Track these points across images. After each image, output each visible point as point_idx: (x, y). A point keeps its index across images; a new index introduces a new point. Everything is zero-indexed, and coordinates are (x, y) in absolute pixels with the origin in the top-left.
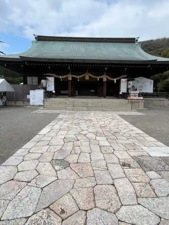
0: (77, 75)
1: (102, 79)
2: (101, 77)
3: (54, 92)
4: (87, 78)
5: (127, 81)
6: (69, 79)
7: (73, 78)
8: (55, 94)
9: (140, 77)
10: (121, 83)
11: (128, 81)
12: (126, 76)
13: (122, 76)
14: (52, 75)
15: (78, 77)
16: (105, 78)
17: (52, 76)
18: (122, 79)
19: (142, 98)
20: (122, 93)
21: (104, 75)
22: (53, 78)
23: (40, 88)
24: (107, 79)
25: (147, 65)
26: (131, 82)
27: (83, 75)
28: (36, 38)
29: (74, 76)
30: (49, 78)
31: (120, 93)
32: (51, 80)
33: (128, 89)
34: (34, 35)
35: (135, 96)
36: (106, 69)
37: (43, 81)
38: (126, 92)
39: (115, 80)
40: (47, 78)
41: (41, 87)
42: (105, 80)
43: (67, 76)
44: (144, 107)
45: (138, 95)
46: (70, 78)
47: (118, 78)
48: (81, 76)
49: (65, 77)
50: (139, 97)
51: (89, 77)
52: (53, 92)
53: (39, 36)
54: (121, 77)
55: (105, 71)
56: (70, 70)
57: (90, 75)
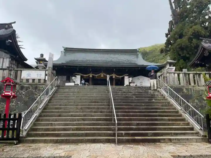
1: (112, 76)
4: (102, 76)
7: (93, 76)
9: (140, 76)
10: (125, 79)
11: (129, 77)
12: (128, 75)
13: (126, 75)
14: (79, 74)
15: (96, 75)
18: (125, 77)
21: (113, 74)
22: (80, 76)
24: (115, 76)
26: (131, 79)
27: (99, 74)
28: (64, 49)
29: (94, 75)
30: (77, 76)
31: (125, 86)
32: (79, 77)
33: (130, 83)
34: (63, 47)
36: (114, 70)
37: (73, 78)
38: (128, 85)
42: (114, 77)
43: (89, 75)
46: (91, 76)
47: (122, 76)
49: (87, 75)
51: (104, 75)
53: (66, 48)
54: (124, 75)
55: (114, 72)
56: (91, 71)
57: (104, 74)
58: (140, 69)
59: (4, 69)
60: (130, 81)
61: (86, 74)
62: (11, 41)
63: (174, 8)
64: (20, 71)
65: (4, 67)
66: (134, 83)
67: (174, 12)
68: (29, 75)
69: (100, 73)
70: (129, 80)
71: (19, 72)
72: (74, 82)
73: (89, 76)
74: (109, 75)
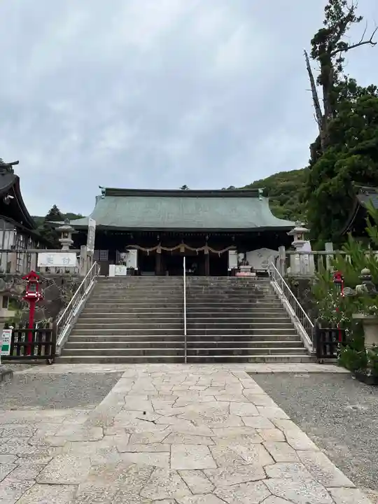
0: (168, 247)
1: (203, 251)
2: (201, 249)
3: (137, 269)
4: (182, 250)
5: (236, 253)
6: (157, 251)
7: (162, 250)
8: (137, 272)
9: (263, 249)
10: (229, 256)
11: (238, 253)
12: (235, 247)
13: (230, 247)
14: (133, 246)
15: (171, 250)
16: (206, 250)
17: (134, 248)
18: (229, 251)
19: (254, 274)
20: (231, 269)
21: (204, 245)
22: (136, 250)
24: (210, 251)
26: (242, 255)
27: (177, 247)
28: (103, 192)
29: (165, 249)
30: (131, 251)
31: (229, 270)
33: (239, 264)
34: (100, 187)
35: (246, 272)
36: (207, 238)
37: (123, 255)
38: (237, 268)
39: (219, 252)
40: (128, 250)
42: (206, 252)
43: (154, 248)
45: (249, 270)
46: (159, 251)
47: (224, 251)
48: (175, 249)
49: (151, 250)
50: (251, 273)
51: (185, 248)
52: (135, 269)
53: (107, 189)
54: (228, 248)
55: (207, 241)
56: (159, 241)
57: (186, 246)
58: (259, 234)
59: (8, 251)
60: (240, 261)
61: (149, 247)
62: (12, 197)
63: (323, 114)
64: (35, 254)
65: (5, 248)
66: (247, 264)
67: (322, 121)
68: (49, 260)
69: (177, 245)
70: (238, 258)
71: (33, 256)
72: (125, 264)
74: (197, 248)
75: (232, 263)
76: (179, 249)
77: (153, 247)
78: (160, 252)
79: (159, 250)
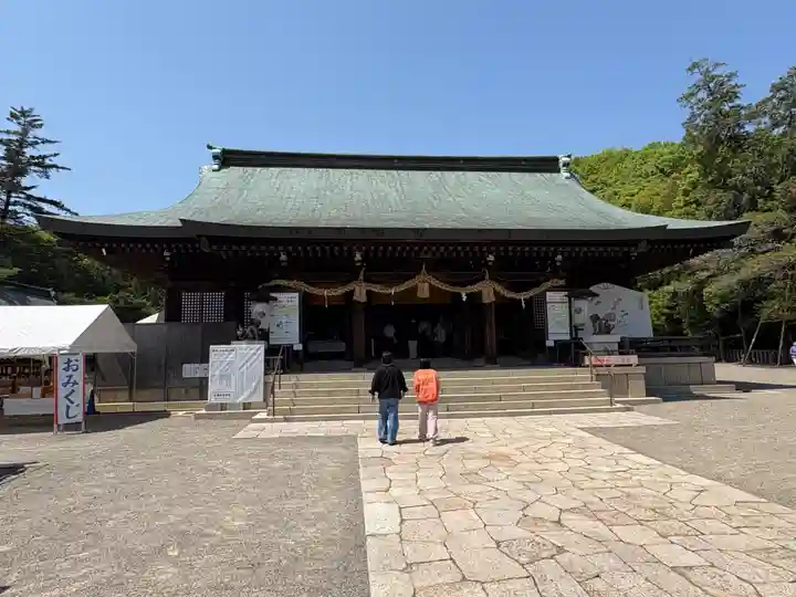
0: (386, 284)
1: (479, 294)
2: (474, 288)
3: (298, 347)
4: (424, 292)
5: (567, 299)
6: (356, 296)
7: (369, 293)
8: (301, 355)
9: (601, 285)
10: (548, 305)
11: (572, 298)
12: (562, 282)
13: (549, 284)
14: (291, 284)
15: (393, 291)
16: (488, 290)
17: (289, 288)
18: (549, 294)
19: (634, 359)
20: (555, 341)
21: (483, 279)
22: (297, 294)
23: (251, 335)
24: (496, 293)
25: (635, 243)
26: (583, 305)
27: (407, 285)
28: (216, 158)
29: (377, 289)
30: (282, 297)
31: (550, 343)
32: (289, 303)
33: (575, 329)
34: (209, 147)
35: (610, 353)
36: (491, 258)
38: (568, 338)
39: (522, 296)
40: (273, 295)
41: (252, 331)
42: (488, 297)
43: (349, 288)
44: (649, 394)
45: (616, 347)
46: (360, 296)
47: (534, 292)
48: (402, 288)
49: (340, 291)
50: (626, 357)
51: (432, 288)
52: (295, 348)
53: (226, 152)
54: (544, 286)
55: (489, 268)
56: (361, 268)
57: (435, 283)
60: (580, 319)
70: (572, 312)
73: (352, 293)
74: (463, 285)
75: (557, 327)
76: (415, 289)
77: (345, 283)
78: (363, 299)
79: (360, 292)
